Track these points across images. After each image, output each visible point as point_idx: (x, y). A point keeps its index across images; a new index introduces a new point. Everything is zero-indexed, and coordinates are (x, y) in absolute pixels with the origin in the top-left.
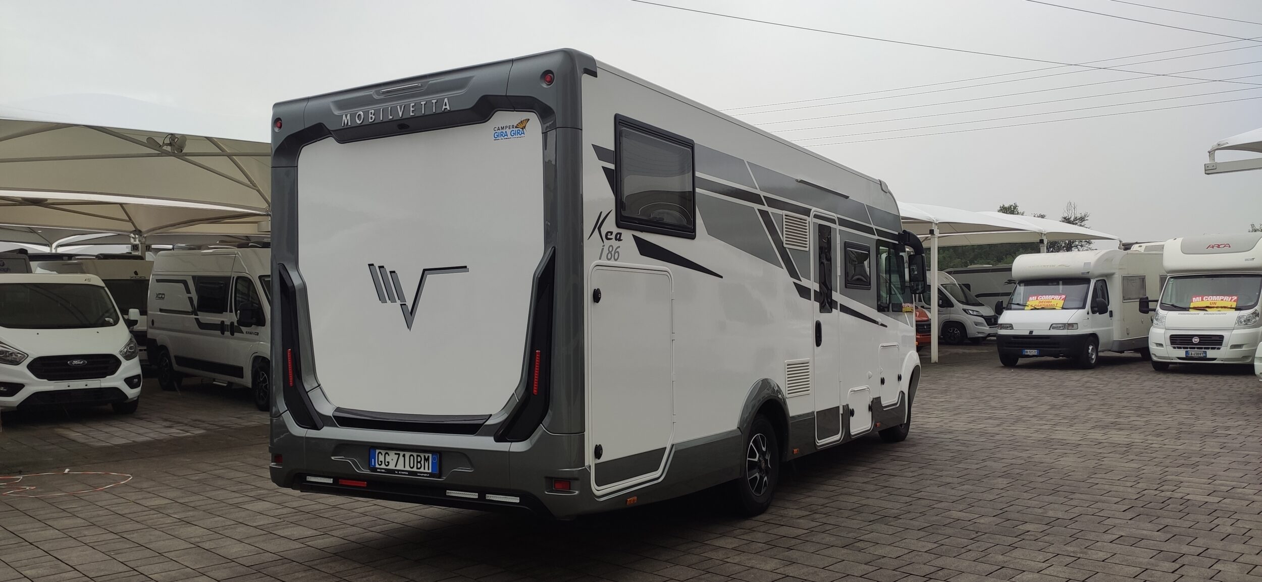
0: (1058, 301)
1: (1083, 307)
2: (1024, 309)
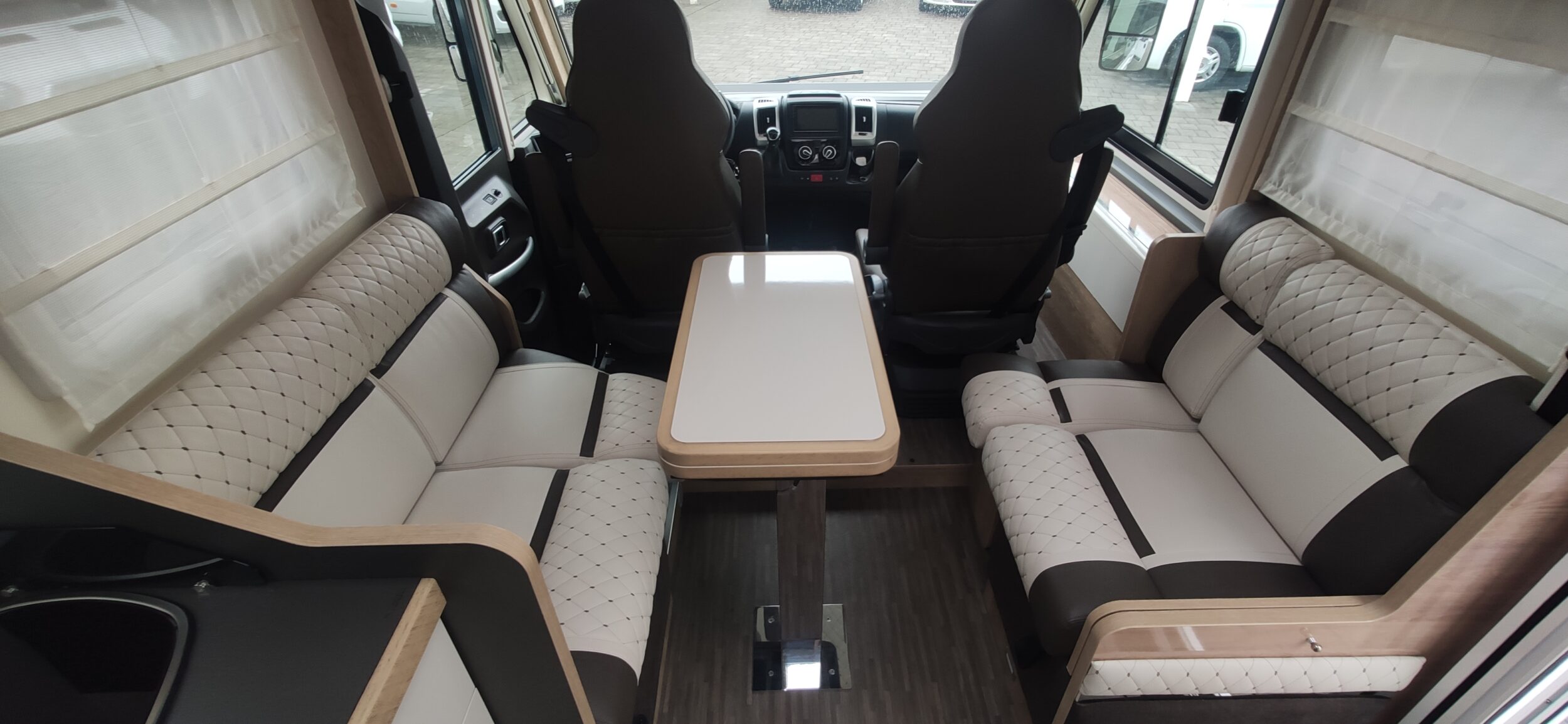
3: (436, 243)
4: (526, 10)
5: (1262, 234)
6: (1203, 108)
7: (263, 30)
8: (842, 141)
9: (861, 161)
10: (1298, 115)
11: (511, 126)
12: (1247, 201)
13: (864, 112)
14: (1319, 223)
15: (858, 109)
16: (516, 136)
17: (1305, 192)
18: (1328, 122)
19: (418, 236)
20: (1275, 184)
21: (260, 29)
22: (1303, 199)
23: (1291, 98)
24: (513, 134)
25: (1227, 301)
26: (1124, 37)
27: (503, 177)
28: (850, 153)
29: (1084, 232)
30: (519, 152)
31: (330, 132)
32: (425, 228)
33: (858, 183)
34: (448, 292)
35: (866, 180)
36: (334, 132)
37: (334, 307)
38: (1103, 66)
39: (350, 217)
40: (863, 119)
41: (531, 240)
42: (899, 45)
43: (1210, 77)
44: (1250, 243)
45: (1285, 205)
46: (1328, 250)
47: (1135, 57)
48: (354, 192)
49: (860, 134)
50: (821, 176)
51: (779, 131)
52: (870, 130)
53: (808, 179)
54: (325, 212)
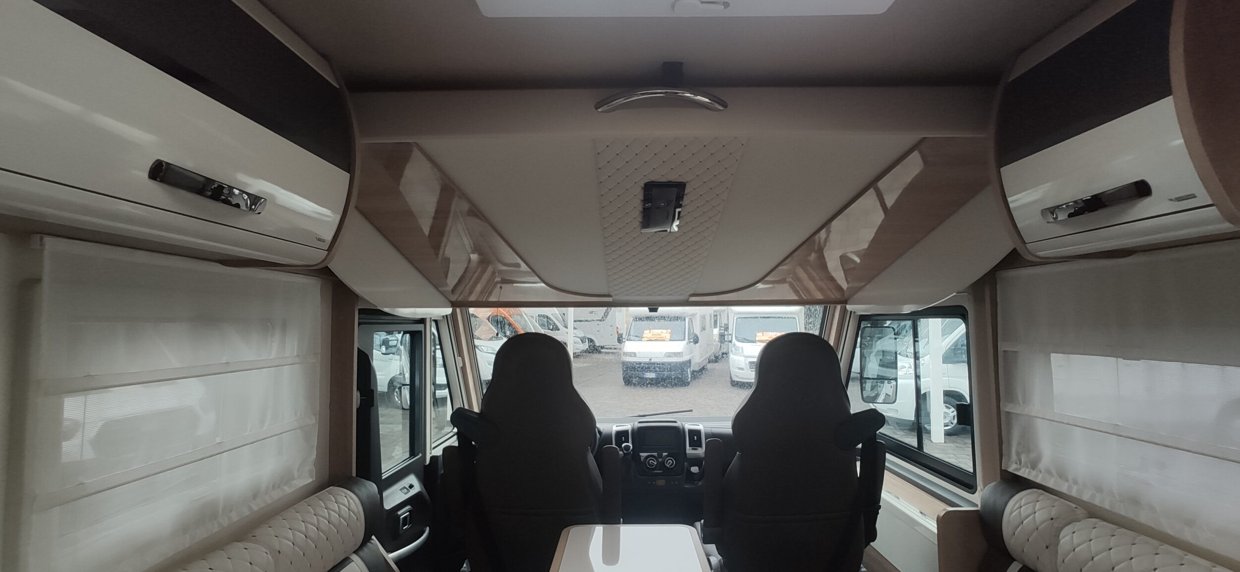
0: (666, 334)
1: (684, 340)
2: (641, 341)
3: (359, 512)
4: (460, 365)
5: (1023, 502)
6: (957, 447)
7: (297, 353)
8: (679, 453)
9: (695, 469)
10: (1009, 411)
11: (432, 441)
12: (1001, 479)
13: (695, 433)
14: (1063, 488)
15: (691, 431)
16: (434, 448)
17: (1042, 466)
18: (1033, 414)
19: (347, 503)
20: (1016, 463)
21: (296, 353)
22: (1043, 472)
23: (1000, 401)
24: (433, 446)
25: (1021, 566)
26: (875, 381)
27: (418, 477)
28: (686, 463)
29: (880, 511)
30: (433, 458)
31: (312, 421)
32: (354, 498)
33: (693, 486)
34: (355, 557)
35: (700, 484)
36: (314, 422)
37: (265, 550)
38: (866, 400)
39: (302, 485)
40: (694, 438)
41: (428, 529)
42: (718, 407)
43: (954, 425)
44: (1016, 510)
45: (1031, 478)
46: (1080, 512)
47: (887, 394)
48: (311, 467)
49: (693, 449)
50: (664, 481)
51: (631, 446)
52: (701, 446)
53: (654, 483)
54: (286, 478)
